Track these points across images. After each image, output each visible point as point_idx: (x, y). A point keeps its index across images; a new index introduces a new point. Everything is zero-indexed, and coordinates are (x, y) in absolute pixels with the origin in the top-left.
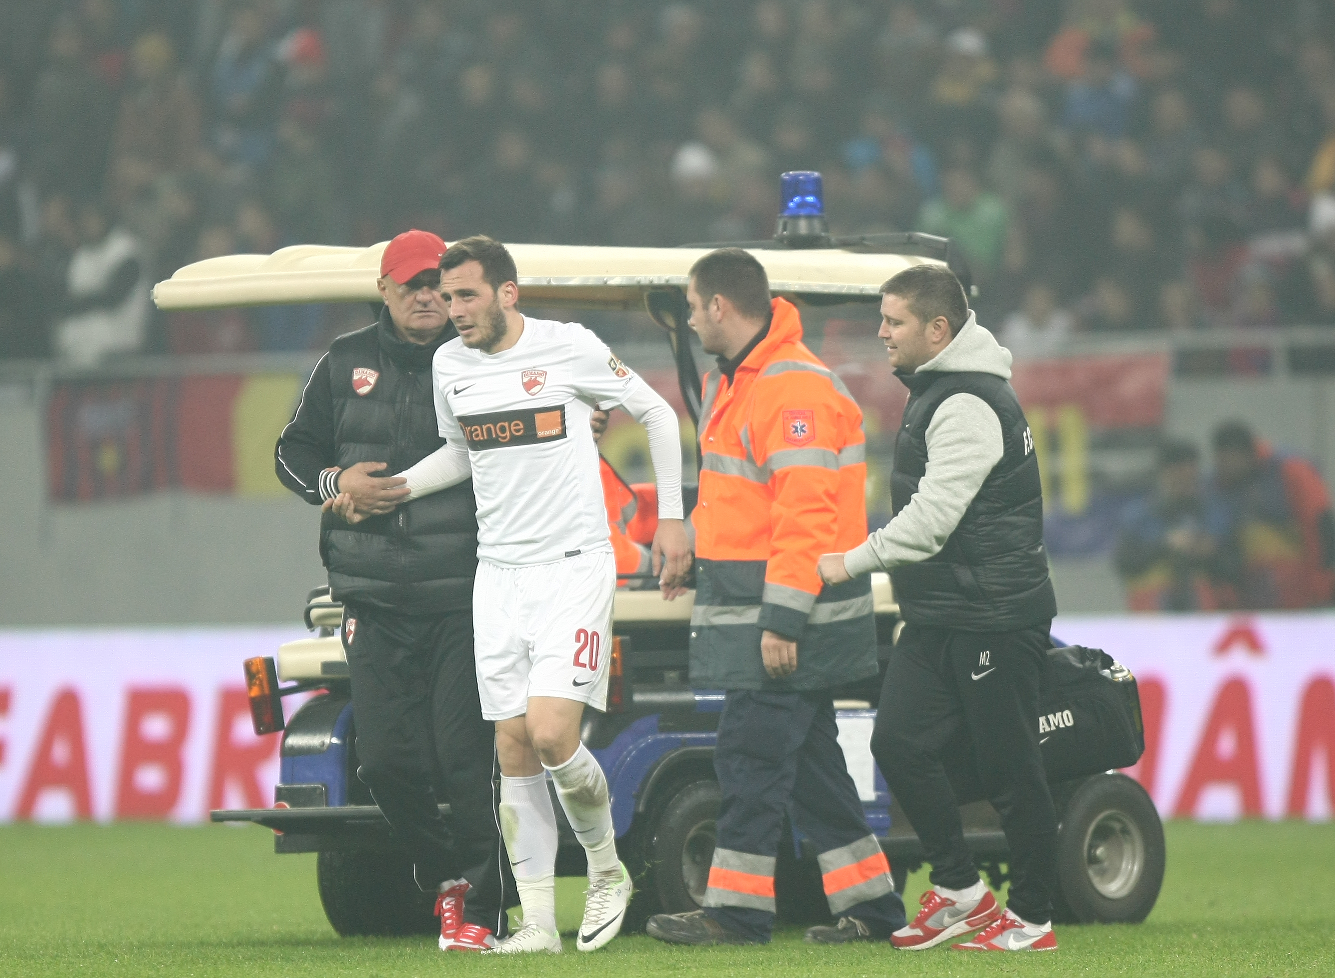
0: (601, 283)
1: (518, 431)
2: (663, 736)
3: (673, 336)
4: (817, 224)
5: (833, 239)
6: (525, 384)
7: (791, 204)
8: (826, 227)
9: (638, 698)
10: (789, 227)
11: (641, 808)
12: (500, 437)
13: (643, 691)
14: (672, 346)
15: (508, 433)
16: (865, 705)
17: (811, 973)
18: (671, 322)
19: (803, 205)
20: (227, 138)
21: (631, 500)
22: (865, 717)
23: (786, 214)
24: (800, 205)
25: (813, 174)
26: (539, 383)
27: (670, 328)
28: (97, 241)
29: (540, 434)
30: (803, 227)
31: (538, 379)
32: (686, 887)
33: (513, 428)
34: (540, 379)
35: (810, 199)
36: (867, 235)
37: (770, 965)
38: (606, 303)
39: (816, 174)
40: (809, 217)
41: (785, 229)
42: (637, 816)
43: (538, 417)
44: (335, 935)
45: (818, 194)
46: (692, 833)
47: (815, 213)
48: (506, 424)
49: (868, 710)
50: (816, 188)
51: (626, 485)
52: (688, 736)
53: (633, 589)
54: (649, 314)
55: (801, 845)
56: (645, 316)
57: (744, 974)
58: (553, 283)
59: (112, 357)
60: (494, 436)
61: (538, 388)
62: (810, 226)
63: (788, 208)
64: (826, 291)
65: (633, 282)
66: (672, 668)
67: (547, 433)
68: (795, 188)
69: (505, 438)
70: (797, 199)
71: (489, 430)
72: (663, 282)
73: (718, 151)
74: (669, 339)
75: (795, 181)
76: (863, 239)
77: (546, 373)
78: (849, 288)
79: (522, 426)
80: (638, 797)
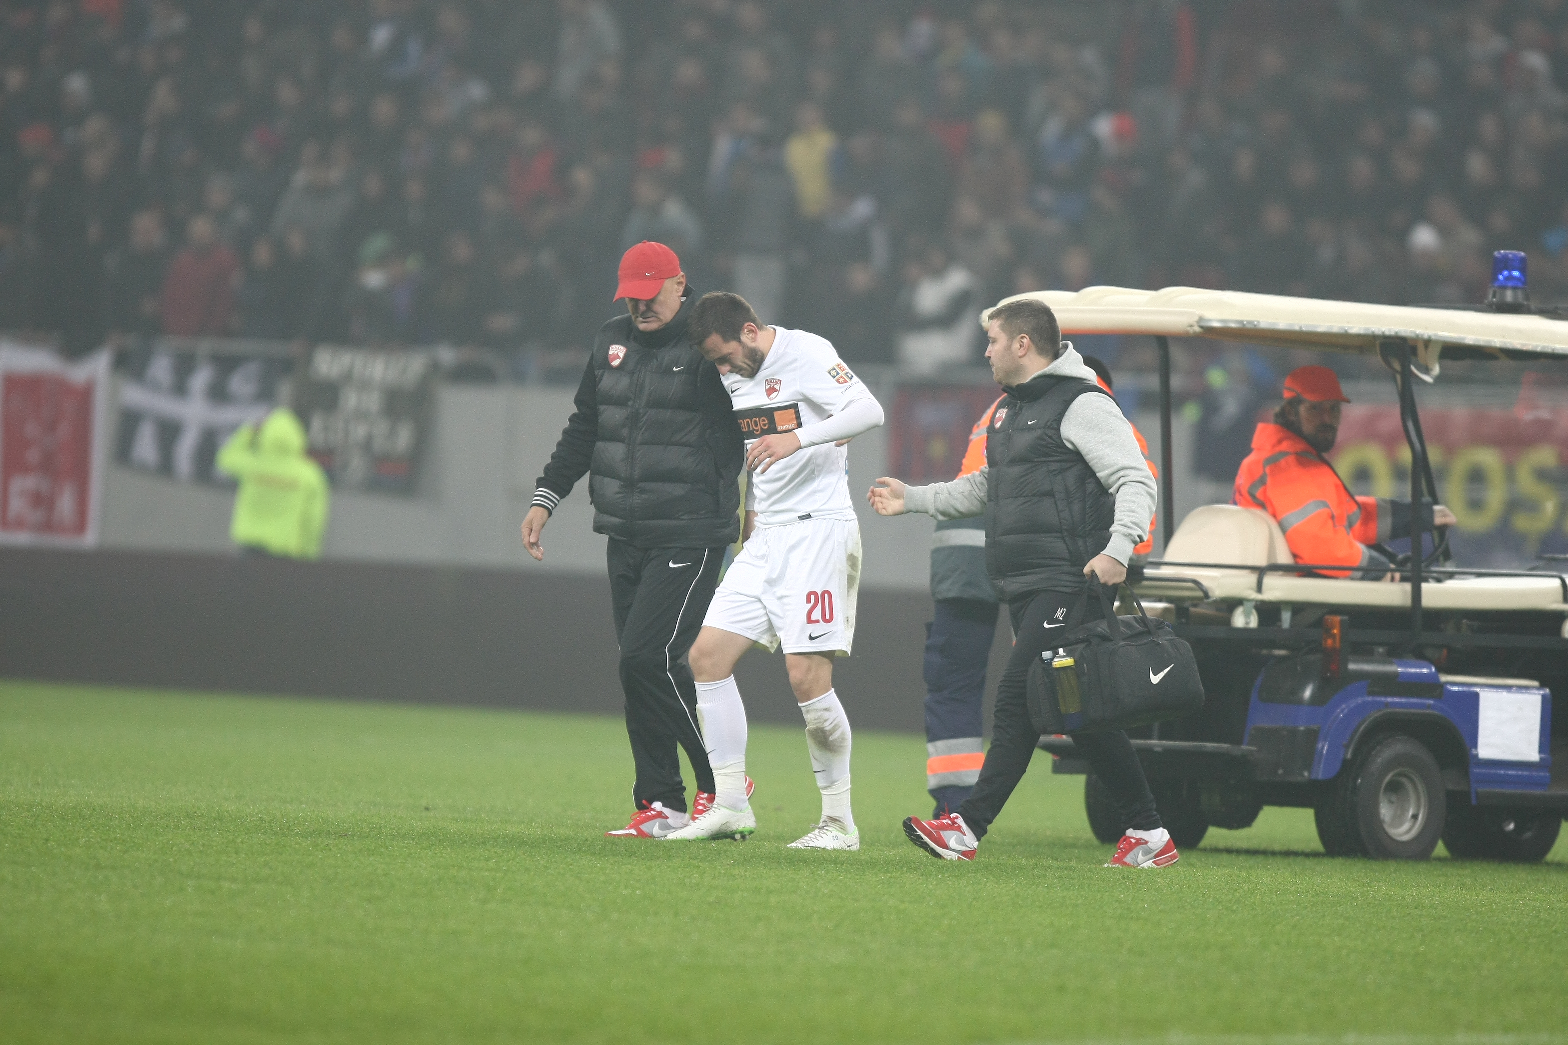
0: (1342, 331)
1: (765, 425)
2: (1370, 699)
3: (1398, 377)
4: (1520, 294)
5: (1533, 307)
6: (767, 391)
7: (1501, 277)
8: (1527, 298)
9: (1352, 666)
10: (1498, 295)
11: (1349, 756)
12: (755, 430)
13: (1356, 661)
14: (1397, 385)
15: (759, 427)
16: (1536, 683)
17: (1478, 897)
18: (1397, 366)
19: (1510, 278)
20: (1045, 196)
21: (1355, 509)
22: (1535, 694)
23: (1496, 284)
24: (1507, 279)
25: (1520, 254)
26: (776, 390)
27: (1397, 372)
28: (938, 272)
29: (779, 428)
30: (1509, 296)
31: (775, 386)
32: (1380, 823)
33: (762, 423)
34: (777, 387)
35: (1516, 274)
36: (1560, 305)
37: (1445, 888)
38: (1345, 347)
39: (1523, 254)
40: (1514, 288)
41: (1494, 296)
42: (1345, 762)
43: (777, 414)
44: (1095, 841)
45: (1522, 271)
46: (1387, 779)
47: (1520, 285)
48: (757, 419)
49: (1538, 688)
50: (1522, 265)
51: (1352, 497)
52: (1389, 699)
53: (1353, 579)
54: (1379, 358)
55: (1477, 793)
56: (1376, 360)
57: (1424, 894)
58: (1304, 329)
59: (947, 367)
60: (751, 429)
61: (776, 393)
62: (1515, 296)
63: (1497, 279)
64: (1525, 348)
65: (1369, 332)
66: (1380, 644)
67: (785, 428)
68: (1505, 264)
69: (757, 431)
70: (1506, 273)
71: (748, 422)
72: (1392, 333)
73: (1443, 231)
74: (1395, 380)
75: (1505, 258)
76: (1557, 308)
77: (781, 381)
78: (1543, 347)
79: (766, 422)
80: (1347, 747)
